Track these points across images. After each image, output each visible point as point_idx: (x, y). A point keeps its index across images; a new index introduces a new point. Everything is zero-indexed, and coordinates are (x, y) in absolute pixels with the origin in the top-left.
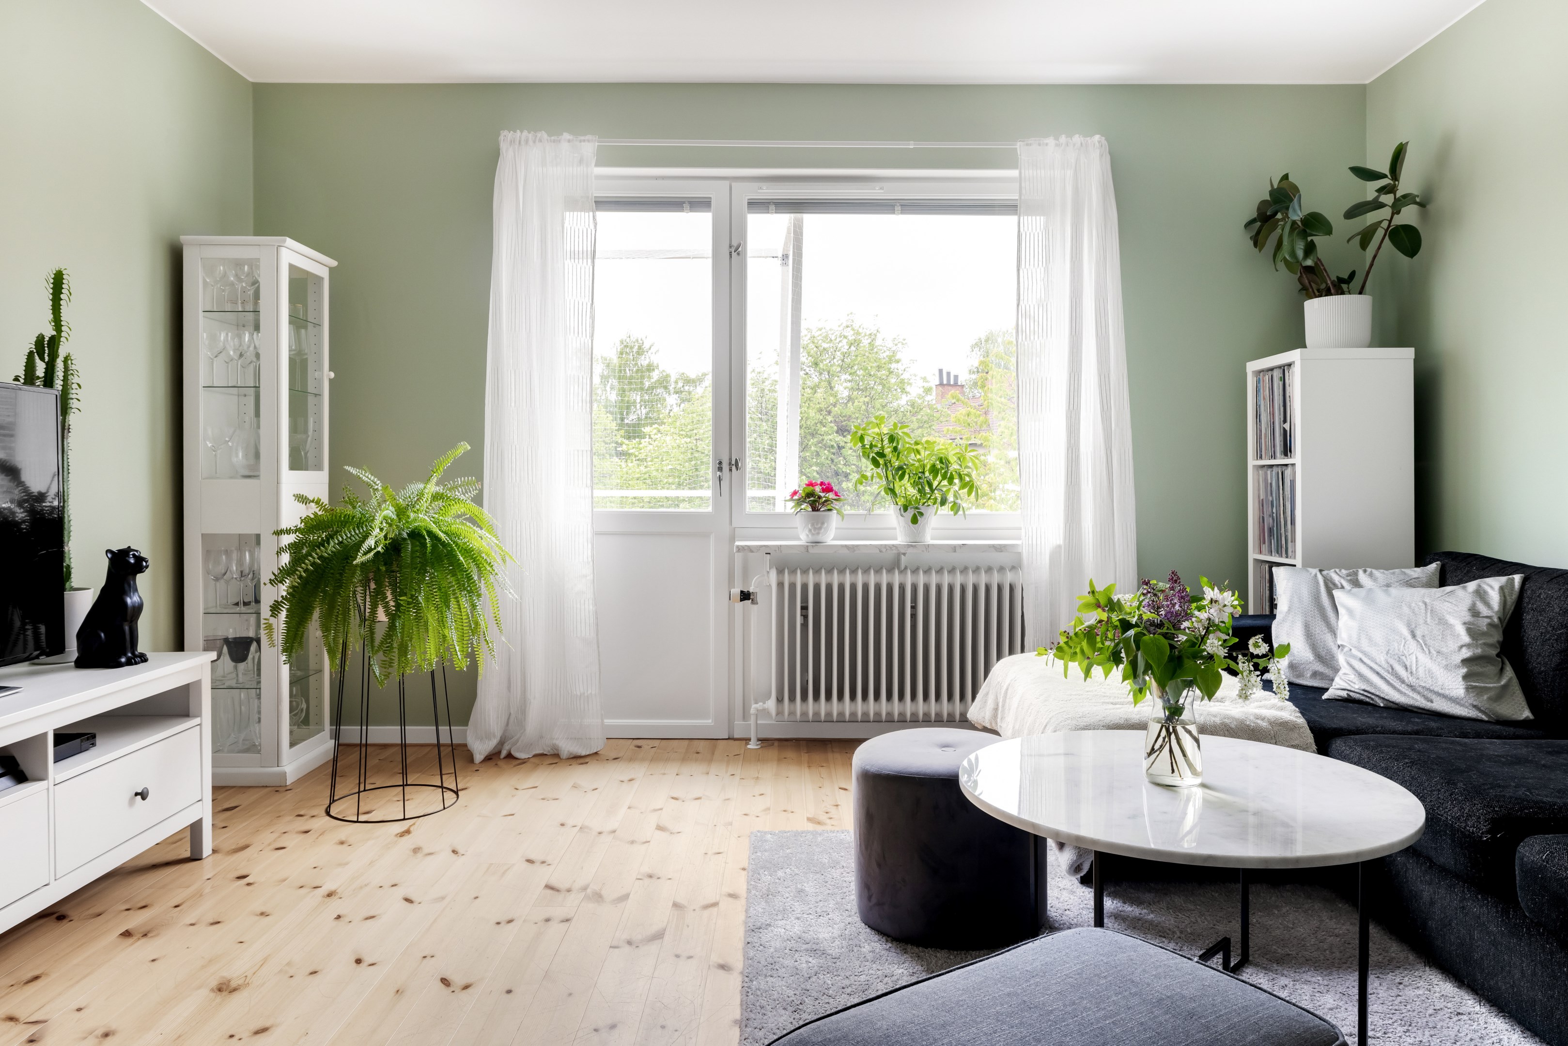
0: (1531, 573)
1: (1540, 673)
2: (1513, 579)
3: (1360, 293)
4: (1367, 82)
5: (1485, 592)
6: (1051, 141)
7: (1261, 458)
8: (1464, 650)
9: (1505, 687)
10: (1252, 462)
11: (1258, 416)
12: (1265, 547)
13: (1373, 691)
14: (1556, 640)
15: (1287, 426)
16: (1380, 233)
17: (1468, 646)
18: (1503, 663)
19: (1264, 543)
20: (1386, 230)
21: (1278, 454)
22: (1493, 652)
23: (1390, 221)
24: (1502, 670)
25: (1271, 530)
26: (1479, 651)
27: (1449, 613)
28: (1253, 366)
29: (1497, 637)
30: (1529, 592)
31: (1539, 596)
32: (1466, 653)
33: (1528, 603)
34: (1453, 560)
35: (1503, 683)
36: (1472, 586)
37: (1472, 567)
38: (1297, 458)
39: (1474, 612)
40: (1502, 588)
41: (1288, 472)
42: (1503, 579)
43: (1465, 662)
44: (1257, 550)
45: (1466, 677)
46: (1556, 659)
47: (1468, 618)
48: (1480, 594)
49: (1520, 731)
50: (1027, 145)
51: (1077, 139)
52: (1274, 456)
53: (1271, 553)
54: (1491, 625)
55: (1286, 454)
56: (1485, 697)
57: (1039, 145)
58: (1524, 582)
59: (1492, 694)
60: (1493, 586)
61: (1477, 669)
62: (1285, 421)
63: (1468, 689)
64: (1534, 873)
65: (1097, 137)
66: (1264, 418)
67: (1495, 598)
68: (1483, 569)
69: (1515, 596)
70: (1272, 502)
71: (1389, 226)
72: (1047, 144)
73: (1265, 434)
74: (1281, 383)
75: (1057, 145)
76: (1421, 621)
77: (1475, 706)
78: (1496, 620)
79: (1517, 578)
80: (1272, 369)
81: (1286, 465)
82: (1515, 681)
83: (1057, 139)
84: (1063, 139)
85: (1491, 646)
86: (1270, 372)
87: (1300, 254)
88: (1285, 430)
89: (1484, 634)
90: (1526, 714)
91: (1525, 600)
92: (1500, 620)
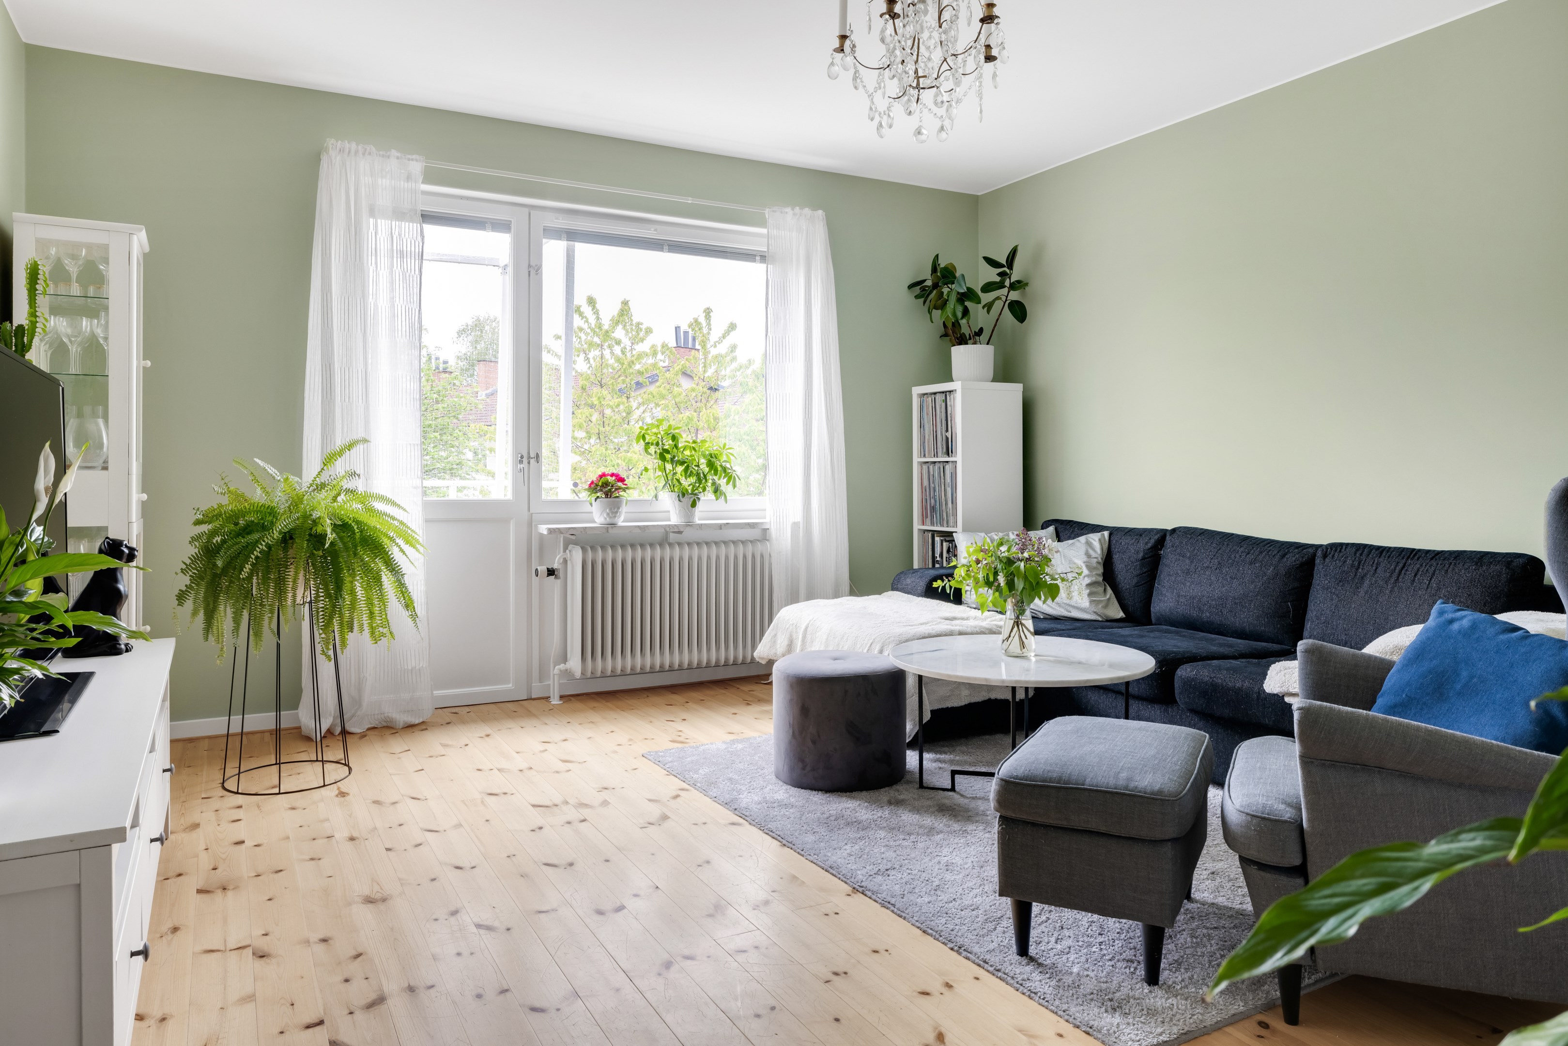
0: (1114, 531)
1: (1126, 590)
2: (1104, 534)
3: (988, 344)
4: (979, 194)
5: (1091, 543)
6: (788, 210)
7: (925, 456)
8: (1086, 579)
9: (1109, 599)
10: (916, 459)
11: (921, 426)
12: (928, 520)
13: (1036, 609)
14: (1134, 569)
15: (949, 435)
16: (998, 305)
17: (1088, 576)
18: (1105, 585)
19: (927, 517)
20: (1005, 303)
21: (940, 454)
22: (1101, 579)
23: (1007, 297)
24: (1105, 590)
25: (933, 509)
26: (1094, 579)
27: (1074, 557)
28: (917, 390)
29: (1101, 570)
30: (1114, 542)
31: (1121, 544)
32: (1087, 581)
33: (1115, 548)
34: (1061, 524)
35: (1108, 597)
36: (1082, 539)
37: (1074, 528)
38: (958, 457)
39: (1088, 556)
40: (1100, 540)
41: (948, 468)
42: (1099, 534)
43: (1088, 585)
44: (921, 522)
45: (1090, 595)
46: (1135, 581)
47: (1085, 559)
48: (1088, 544)
49: (1121, 624)
50: (773, 211)
51: (807, 211)
52: (936, 455)
53: (932, 524)
54: (1098, 563)
55: (948, 455)
56: (1100, 606)
57: (781, 213)
58: (1110, 535)
59: (1103, 604)
60: (1095, 540)
61: (1094, 589)
62: (947, 431)
63: (1091, 602)
64: (1189, 683)
65: (820, 212)
66: (928, 428)
67: (1097, 545)
68: (1082, 529)
69: (1107, 545)
70: (934, 488)
71: (1006, 300)
72: (787, 213)
73: (928, 440)
74: (943, 405)
75: (794, 214)
76: (1059, 563)
77: (1095, 612)
78: (1100, 559)
79: (1106, 533)
80: (935, 393)
81: (947, 462)
82: (1113, 595)
83: (793, 209)
84: (797, 209)
85: (1097, 575)
86: (933, 396)
87: (959, 315)
88: (947, 439)
89: (1095, 568)
90: (1121, 615)
91: (1113, 547)
92: (1102, 559)
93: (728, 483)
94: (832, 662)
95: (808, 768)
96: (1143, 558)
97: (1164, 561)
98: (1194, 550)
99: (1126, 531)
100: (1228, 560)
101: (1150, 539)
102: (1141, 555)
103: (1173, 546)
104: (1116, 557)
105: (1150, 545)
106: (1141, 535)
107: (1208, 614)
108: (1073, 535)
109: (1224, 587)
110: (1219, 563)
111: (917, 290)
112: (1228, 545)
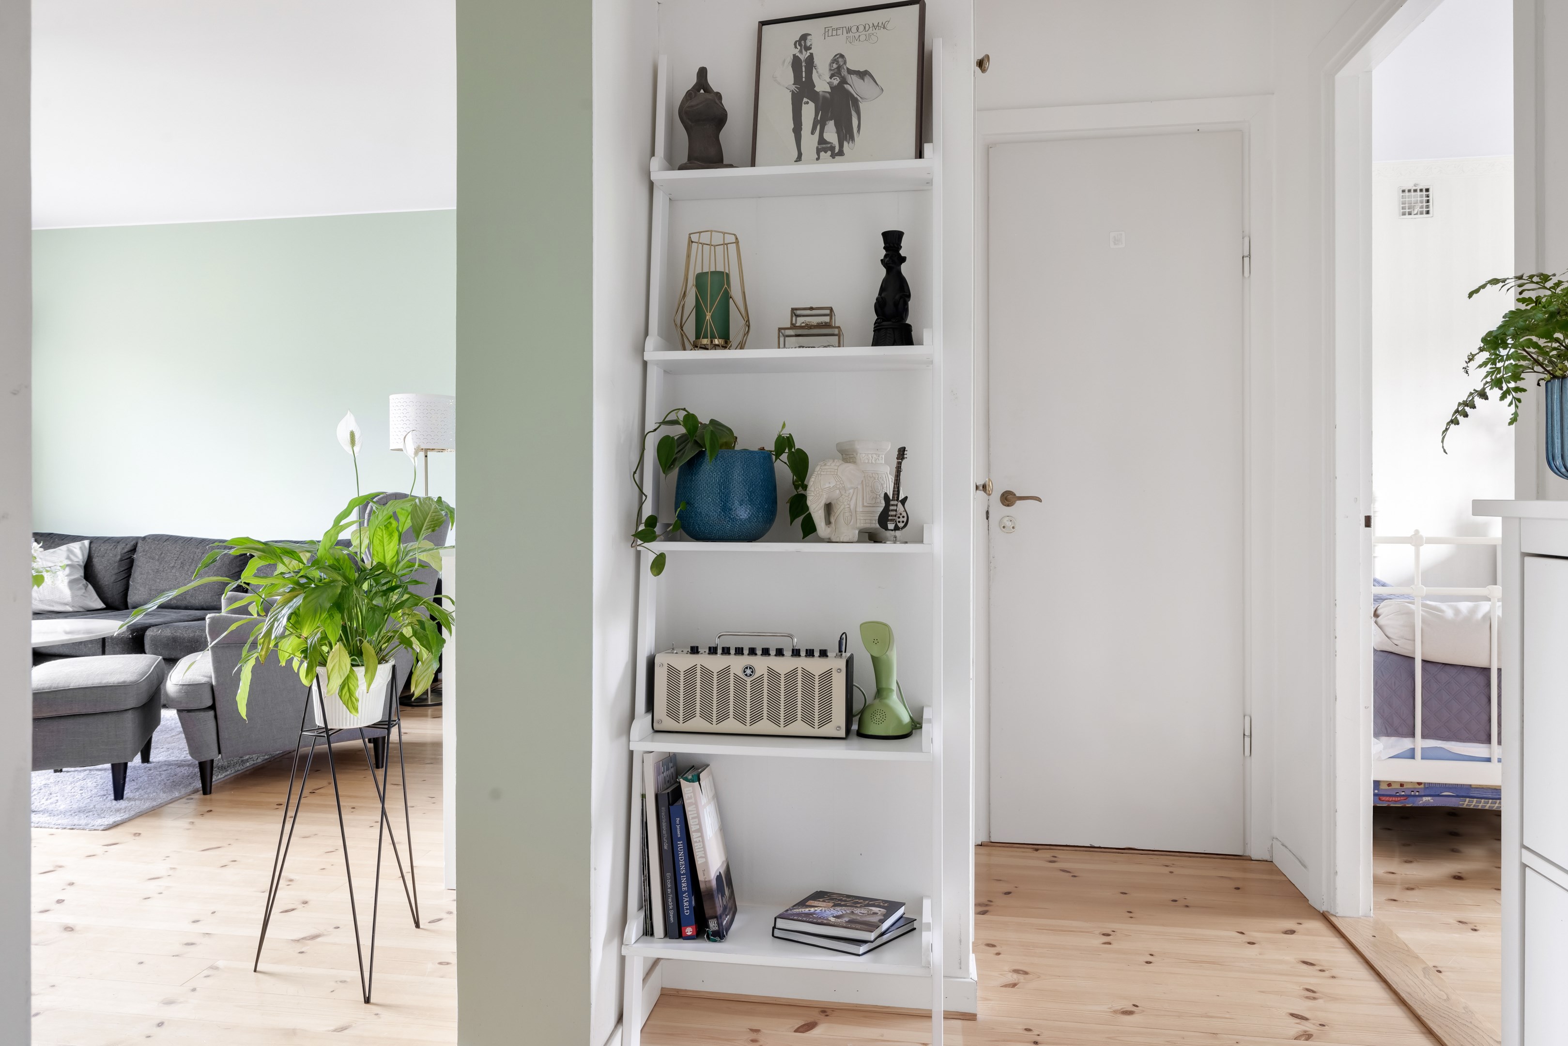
0: (93, 540)
1: (106, 585)
2: (84, 543)
5: (72, 551)
14: (112, 569)
17: (70, 576)
18: (85, 582)
22: (81, 577)
24: (85, 586)
26: (75, 578)
27: (56, 561)
29: (82, 571)
30: (94, 548)
31: (100, 550)
32: (70, 579)
33: (95, 554)
34: (41, 536)
35: (88, 592)
36: (64, 548)
37: (55, 539)
39: (70, 561)
40: (80, 548)
42: (79, 543)
43: (71, 583)
45: (72, 589)
46: (113, 578)
47: (68, 563)
48: (70, 551)
49: (101, 612)
54: (79, 565)
56: (82, 599)
58: (91, 543)
59: (85, 597)
60: (76, 547)
61: (76, 586)
63: (73, 596)
67: (78, 552)
68: (63, 540)
69: (87, 551)
77: (77, 605)
78: (81, 563)
79: (87, 542)
82: (93, 590)
85: (78, 575)
89: (77, 570)
90: (102, 606)
91: (93, 552)
92: (83, 562)
96: (121, 560)
97: (136, 563)
98: (162, 554)
99: (106, 539)
100: (189, 560)
101: (127, 545)
102: (119, 557)
103: (144, 551)
104: (96, 560)
105: (126, 550)
106: (118, 542)
108: (53, 545)
109: (186, 580)
110: (182, 563)
112: (188, 548)
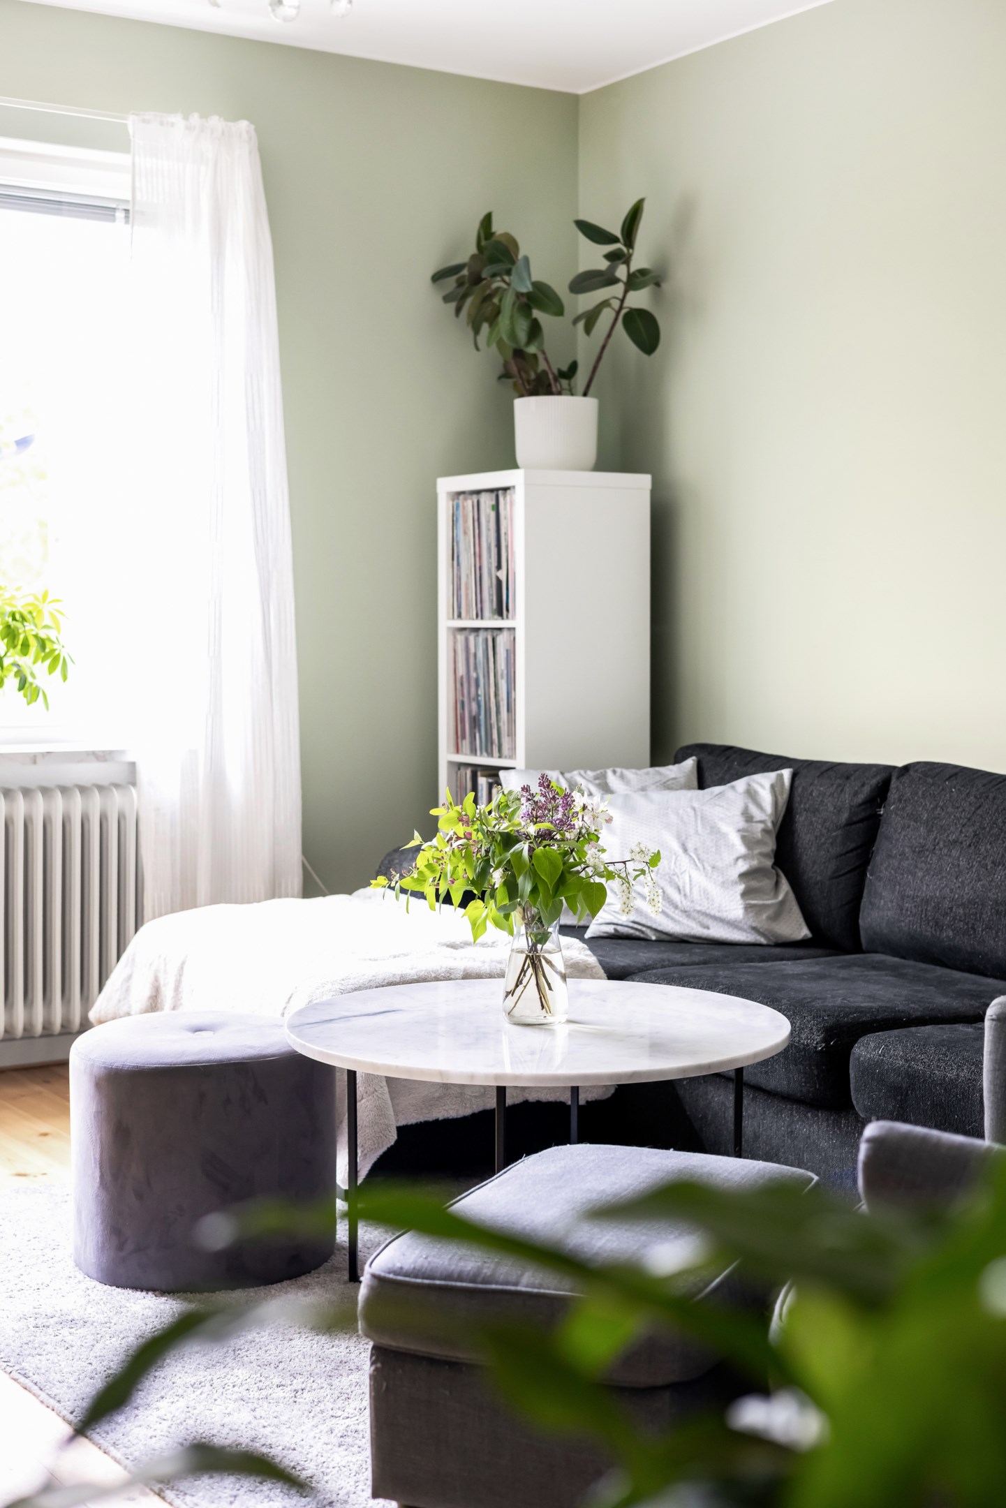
0: (802, 769)
1: (816, 884)
2: (781, 776)
3: (585, 394)
4: (581, 92)
5: (756, 792)
6: (177, 119)
7: (460, 616)
8: (740, 862)
9: (782, 903)
10: (445, 622)
11: (455, 556)
12: (466, 744)
13: (644, 922)
14: (832, 844)
15: (502, 574)
16: (606, 316)
17: (744, 857)
18: (778, 875)
19: (464, 737)
20: (618, 313)
21: (487, 612)
22: (769, 863)
23: (622, 301)
24: (777, 884)
25: (475, 721)
26: (755, 863)
27: (721, 819)
28: (447, 485)
29: (771, 846)
30: (800, 790)
31: (811, 794)
32: (743, 867)
33: (800, 803)
34: (710, 754)
35: (781, 897)
36: (741, 784)
37: (733, 762)
38: (518, 620)
39: (749, 818)
40: (773, 787)
41: (502, 640)
42: (772, 776)
43: (743, 876)
44: (453, 748)
45: (745, 894)
46: (832, 866)
47: (742, 824)
48: (751, 794)
49: (800, 952)
50: (144, 121)
51: (215, 122)
52: (480, 615)
53: (473, 751)
54: (765, 831)
55: (500, 613)
56: (764, 916)
57: (162, 124)
58: (794, 776)
59: (770, 912)
60: (763, 783)
61: (754, 884)
62: (499, 567)
63: (748, 908)
64: (869, 1070)
65: (244, 125)
66: (467, 560)
67: (766, 798)
68: (746, 765)
69: (786, 795)
70: (477, 680)
71: (621, 308)
72: (173, 125)
73: (467, 584)
74: (493, 514)
75: (189, 128)
76: (692, 831)
77: (755, 929)
78: (770, 825)
79: (786, 773)
80: (478, 492)
81: (500, 629)
82: (792, 896)
83: (186, 118)
84: (195, 118)
85: (765, 855)
86: (475, 498)
87: (522, 336)
88: (499, 582)
89: (759, 842)
90: (804, 932)
91: (797, 799)
92: (774, 823)
93: (52, 669)
94: (191, 1035)
95: (130, 1246)
96: (850, 823)
97: (883, 829)
98: (936, 807)
99: (824, 768)
100: (991, 828)
101: (863, 785)
102: (845, 816)
103: (900, 801)
104: (801, 819)
105: (861, 798)
106: (848, 778)
107: (951, 934)
108: (727, 777)
109: (980, 880)
110: (976, 835)
111: (451, 282)
112: (994, 798)
